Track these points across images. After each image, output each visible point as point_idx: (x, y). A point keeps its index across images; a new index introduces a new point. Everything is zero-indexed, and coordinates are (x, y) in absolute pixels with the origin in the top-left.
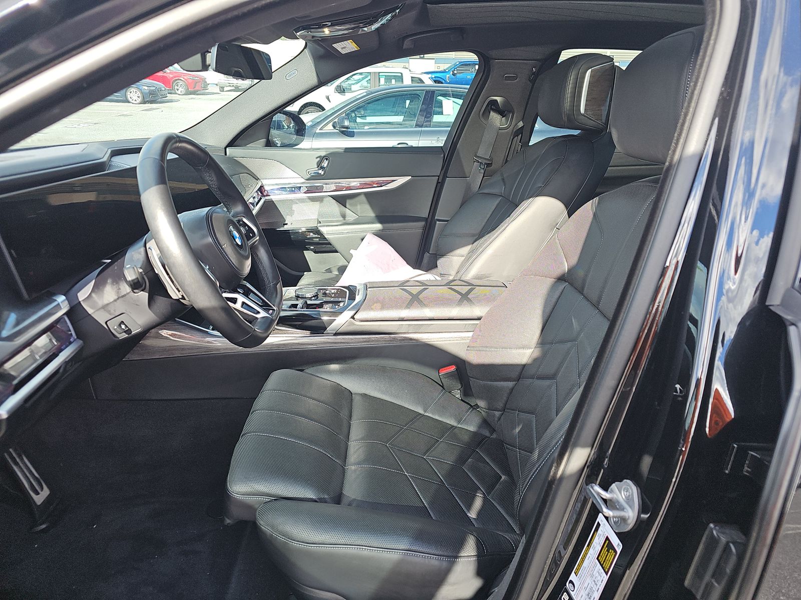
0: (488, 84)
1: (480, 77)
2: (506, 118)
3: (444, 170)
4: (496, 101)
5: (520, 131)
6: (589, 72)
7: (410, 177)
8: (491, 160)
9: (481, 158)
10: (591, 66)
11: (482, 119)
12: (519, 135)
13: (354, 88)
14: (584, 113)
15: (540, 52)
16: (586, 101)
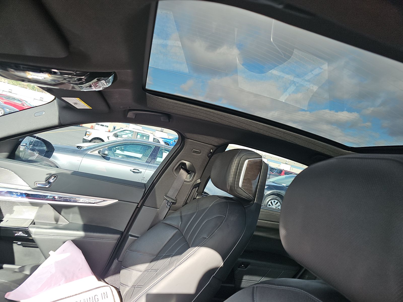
0: (182, 152)
1: (178, 147)
2: (190, 175)
3: (143, 199)
4: (185, 164)
5: (198, 185)
6: (246, 162)
7: (118, 200)
8: (176, 200)
9: (169, 197)
10: (249, 158)
11: (175, 173)
12: (197, 187)
13: (124, 136)
14: (241, 187)
15: (216, 141)
16: (244, 179)
